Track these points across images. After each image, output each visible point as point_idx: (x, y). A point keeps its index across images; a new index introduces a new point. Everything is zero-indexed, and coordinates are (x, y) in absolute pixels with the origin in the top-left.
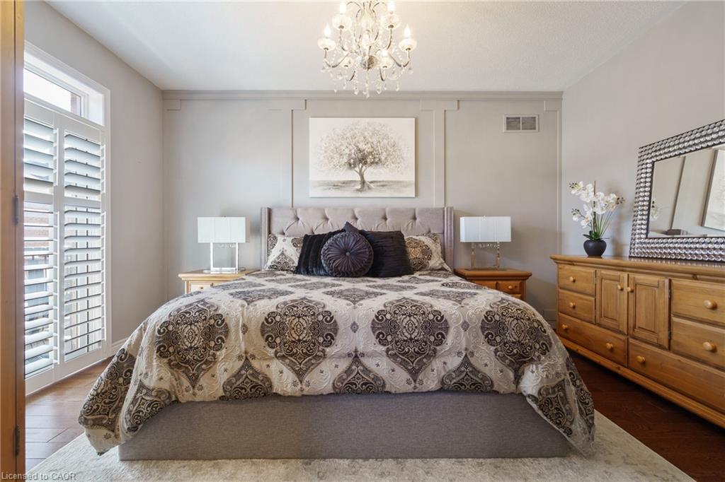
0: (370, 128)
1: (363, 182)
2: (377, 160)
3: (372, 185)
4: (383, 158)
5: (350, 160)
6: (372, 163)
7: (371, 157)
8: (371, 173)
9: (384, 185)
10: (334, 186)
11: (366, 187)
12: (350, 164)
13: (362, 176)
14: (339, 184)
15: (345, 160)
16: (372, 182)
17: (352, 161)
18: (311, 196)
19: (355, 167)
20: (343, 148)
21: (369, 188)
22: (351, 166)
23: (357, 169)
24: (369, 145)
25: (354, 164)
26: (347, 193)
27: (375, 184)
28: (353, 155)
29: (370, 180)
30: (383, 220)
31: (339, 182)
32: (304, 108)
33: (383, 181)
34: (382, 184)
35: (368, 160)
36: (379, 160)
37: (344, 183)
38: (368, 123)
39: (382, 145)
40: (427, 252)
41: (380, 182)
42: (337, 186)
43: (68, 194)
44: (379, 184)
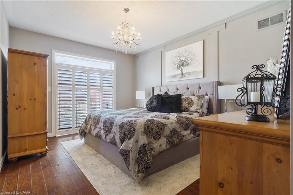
0: (185, 51)
1: (182, 74)
2: (187, 64)
3: (185, 75)
4: (189, 62)
5: (178, 66)
6: (186, 65)
7: (185, 63)
8: (185, 70)
9: (190, 74)
10: (173, 77)
11: (183, 76)
12: (178, 67)
13: (182, 72)
14: (175, 76)
15: (176, 66)
16: (185, 73)
17: (179, 66)
18: (166, 81)
19: (180, 68)
20: (175, 61)
21: (185, 76)
22: (178, 68)
23: (180, 69)
24: (184, 58)
25: (179, 67)
26: (177, 79)
27: (186, 74)
28: (179, 64)
29: (185, 72)
30: (187, 90)
31: (174, 75)
32: (164, 49)
33: (190, 72)
34: (189, 73)
35: (184, 64)
36: (188, 63)
37: (175, 75)
38: (184, 49)
39: (189, 56)
40: (191, 103)
41: (188, 73)
42: (174, 77)
43: (104, 88)
44: (188, 74)
